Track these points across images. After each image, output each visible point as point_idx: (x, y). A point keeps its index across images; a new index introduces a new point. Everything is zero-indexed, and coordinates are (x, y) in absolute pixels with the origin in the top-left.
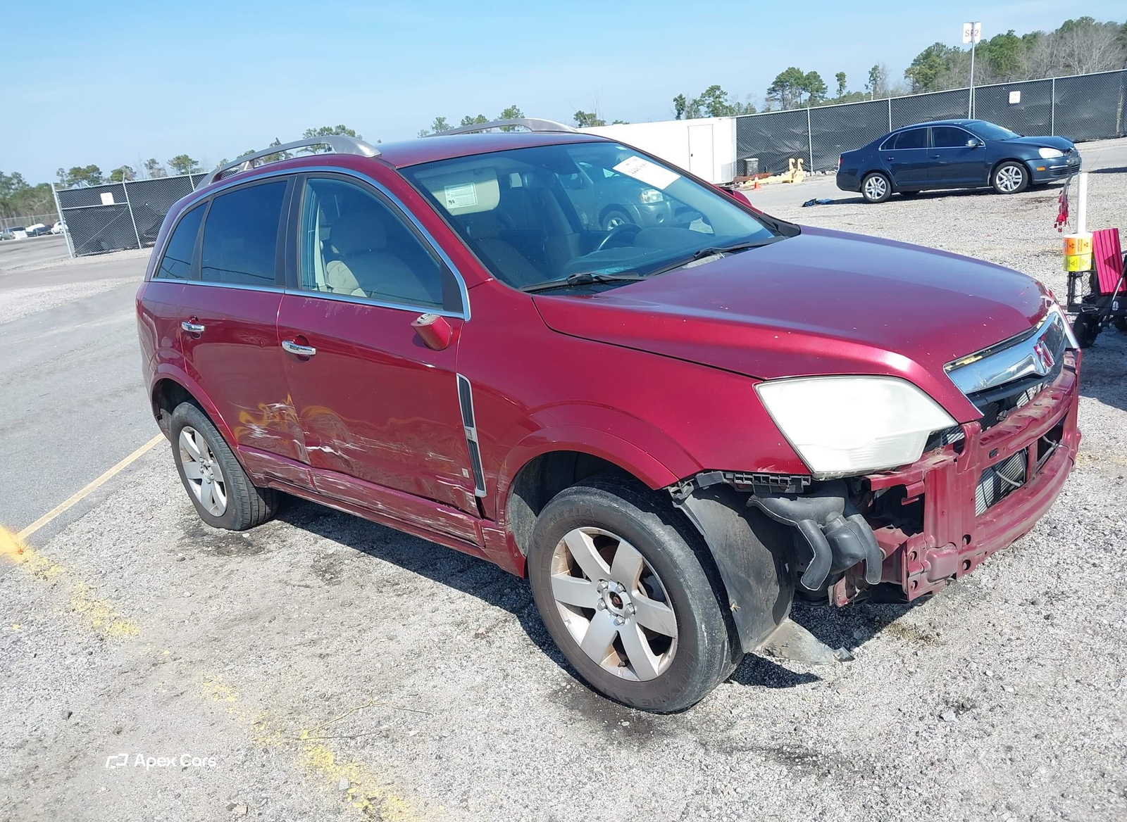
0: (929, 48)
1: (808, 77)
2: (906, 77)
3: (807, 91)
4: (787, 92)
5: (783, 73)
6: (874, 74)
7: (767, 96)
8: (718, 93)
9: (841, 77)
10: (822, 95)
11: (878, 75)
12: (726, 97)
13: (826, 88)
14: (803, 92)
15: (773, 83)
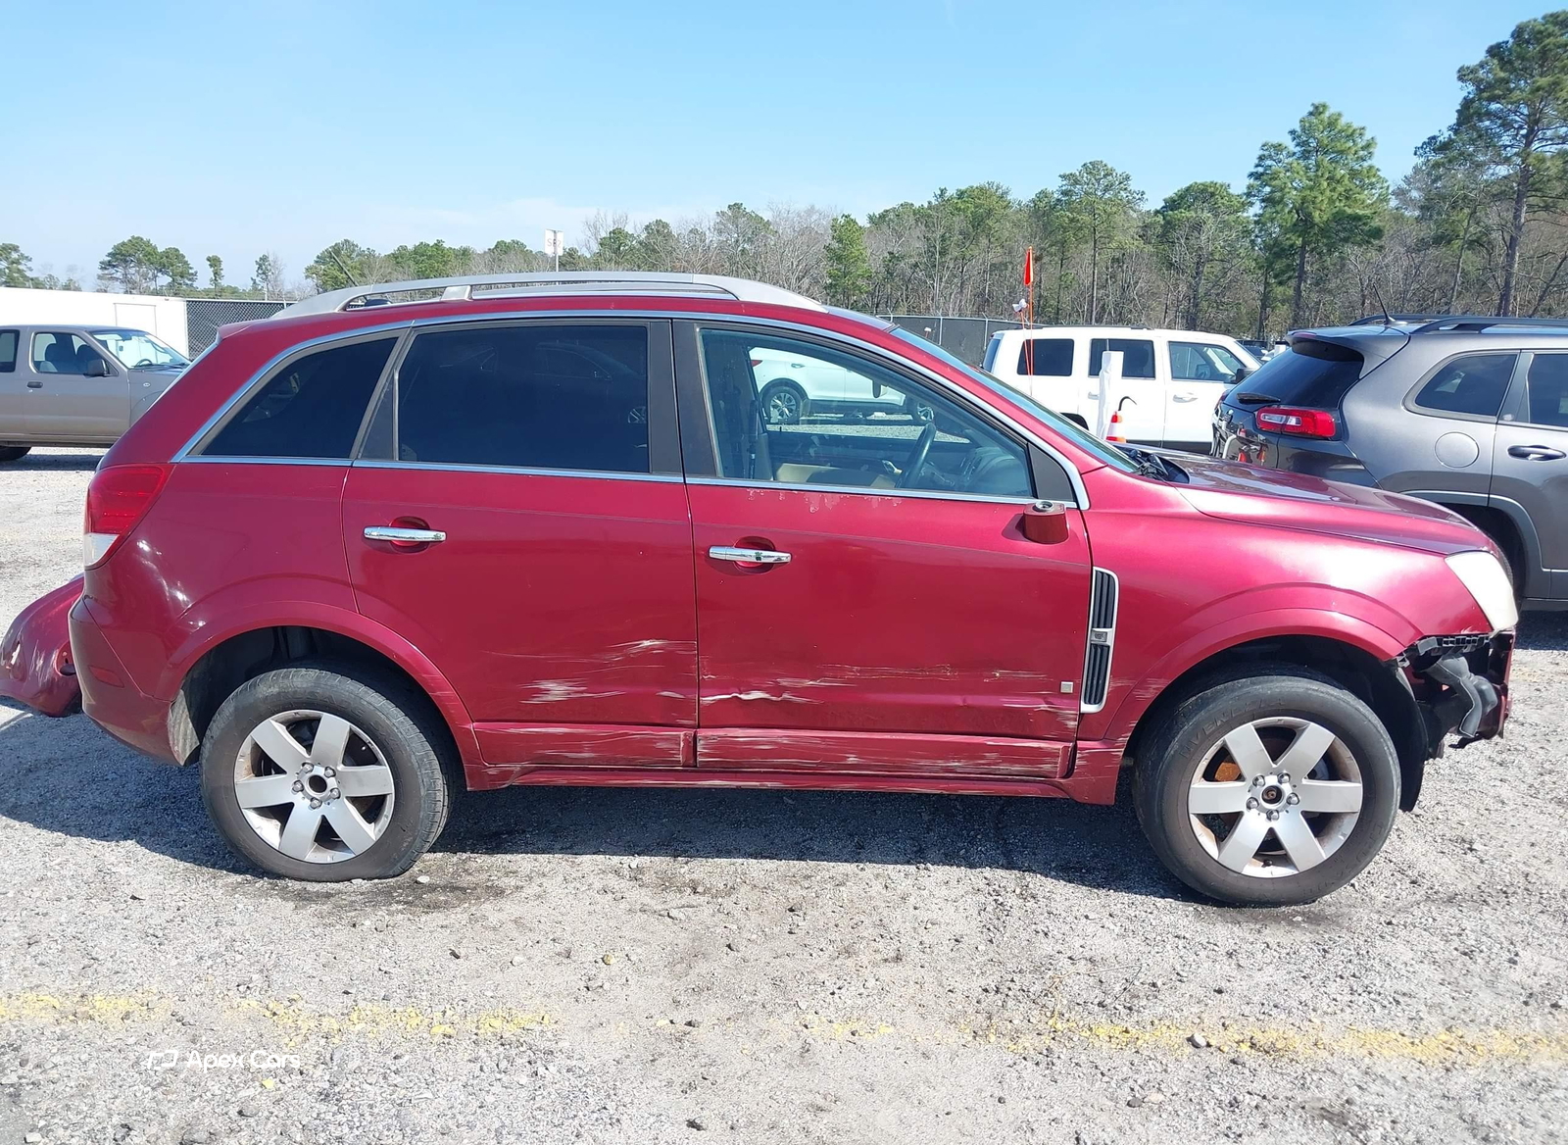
0: (336, 245)
1: (167, 254)
2: (307, 277)
3: (166, 273)
4: (132, 271)
5: (123, 244)
6: (263, 266)
7: (100, 272)
8: (14, 255)
9: (214, 262)
10: (189, 283)
11: (269, 268)
12: (29, 264)
13: (195, 274)
14: (159, 274)
15: (109, 255)
